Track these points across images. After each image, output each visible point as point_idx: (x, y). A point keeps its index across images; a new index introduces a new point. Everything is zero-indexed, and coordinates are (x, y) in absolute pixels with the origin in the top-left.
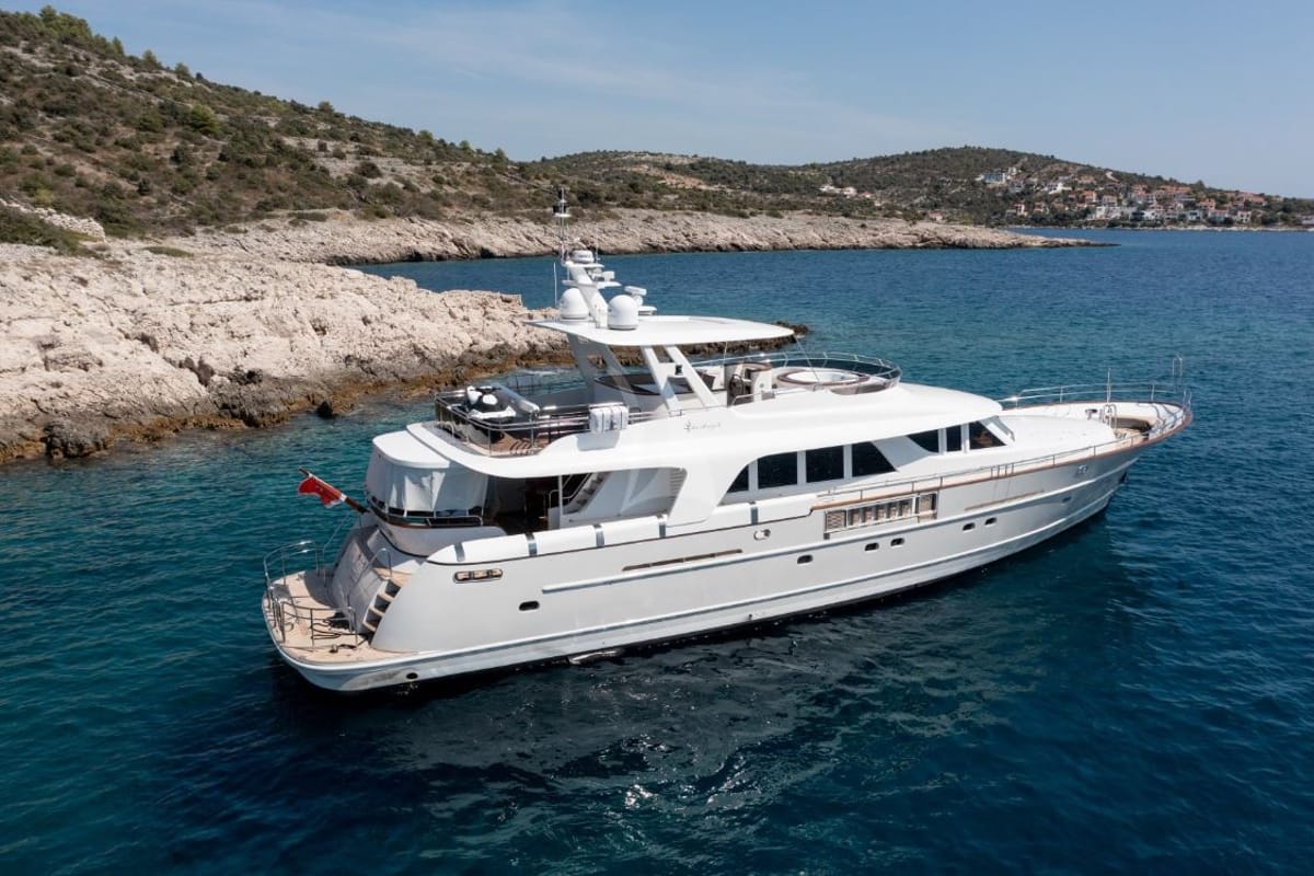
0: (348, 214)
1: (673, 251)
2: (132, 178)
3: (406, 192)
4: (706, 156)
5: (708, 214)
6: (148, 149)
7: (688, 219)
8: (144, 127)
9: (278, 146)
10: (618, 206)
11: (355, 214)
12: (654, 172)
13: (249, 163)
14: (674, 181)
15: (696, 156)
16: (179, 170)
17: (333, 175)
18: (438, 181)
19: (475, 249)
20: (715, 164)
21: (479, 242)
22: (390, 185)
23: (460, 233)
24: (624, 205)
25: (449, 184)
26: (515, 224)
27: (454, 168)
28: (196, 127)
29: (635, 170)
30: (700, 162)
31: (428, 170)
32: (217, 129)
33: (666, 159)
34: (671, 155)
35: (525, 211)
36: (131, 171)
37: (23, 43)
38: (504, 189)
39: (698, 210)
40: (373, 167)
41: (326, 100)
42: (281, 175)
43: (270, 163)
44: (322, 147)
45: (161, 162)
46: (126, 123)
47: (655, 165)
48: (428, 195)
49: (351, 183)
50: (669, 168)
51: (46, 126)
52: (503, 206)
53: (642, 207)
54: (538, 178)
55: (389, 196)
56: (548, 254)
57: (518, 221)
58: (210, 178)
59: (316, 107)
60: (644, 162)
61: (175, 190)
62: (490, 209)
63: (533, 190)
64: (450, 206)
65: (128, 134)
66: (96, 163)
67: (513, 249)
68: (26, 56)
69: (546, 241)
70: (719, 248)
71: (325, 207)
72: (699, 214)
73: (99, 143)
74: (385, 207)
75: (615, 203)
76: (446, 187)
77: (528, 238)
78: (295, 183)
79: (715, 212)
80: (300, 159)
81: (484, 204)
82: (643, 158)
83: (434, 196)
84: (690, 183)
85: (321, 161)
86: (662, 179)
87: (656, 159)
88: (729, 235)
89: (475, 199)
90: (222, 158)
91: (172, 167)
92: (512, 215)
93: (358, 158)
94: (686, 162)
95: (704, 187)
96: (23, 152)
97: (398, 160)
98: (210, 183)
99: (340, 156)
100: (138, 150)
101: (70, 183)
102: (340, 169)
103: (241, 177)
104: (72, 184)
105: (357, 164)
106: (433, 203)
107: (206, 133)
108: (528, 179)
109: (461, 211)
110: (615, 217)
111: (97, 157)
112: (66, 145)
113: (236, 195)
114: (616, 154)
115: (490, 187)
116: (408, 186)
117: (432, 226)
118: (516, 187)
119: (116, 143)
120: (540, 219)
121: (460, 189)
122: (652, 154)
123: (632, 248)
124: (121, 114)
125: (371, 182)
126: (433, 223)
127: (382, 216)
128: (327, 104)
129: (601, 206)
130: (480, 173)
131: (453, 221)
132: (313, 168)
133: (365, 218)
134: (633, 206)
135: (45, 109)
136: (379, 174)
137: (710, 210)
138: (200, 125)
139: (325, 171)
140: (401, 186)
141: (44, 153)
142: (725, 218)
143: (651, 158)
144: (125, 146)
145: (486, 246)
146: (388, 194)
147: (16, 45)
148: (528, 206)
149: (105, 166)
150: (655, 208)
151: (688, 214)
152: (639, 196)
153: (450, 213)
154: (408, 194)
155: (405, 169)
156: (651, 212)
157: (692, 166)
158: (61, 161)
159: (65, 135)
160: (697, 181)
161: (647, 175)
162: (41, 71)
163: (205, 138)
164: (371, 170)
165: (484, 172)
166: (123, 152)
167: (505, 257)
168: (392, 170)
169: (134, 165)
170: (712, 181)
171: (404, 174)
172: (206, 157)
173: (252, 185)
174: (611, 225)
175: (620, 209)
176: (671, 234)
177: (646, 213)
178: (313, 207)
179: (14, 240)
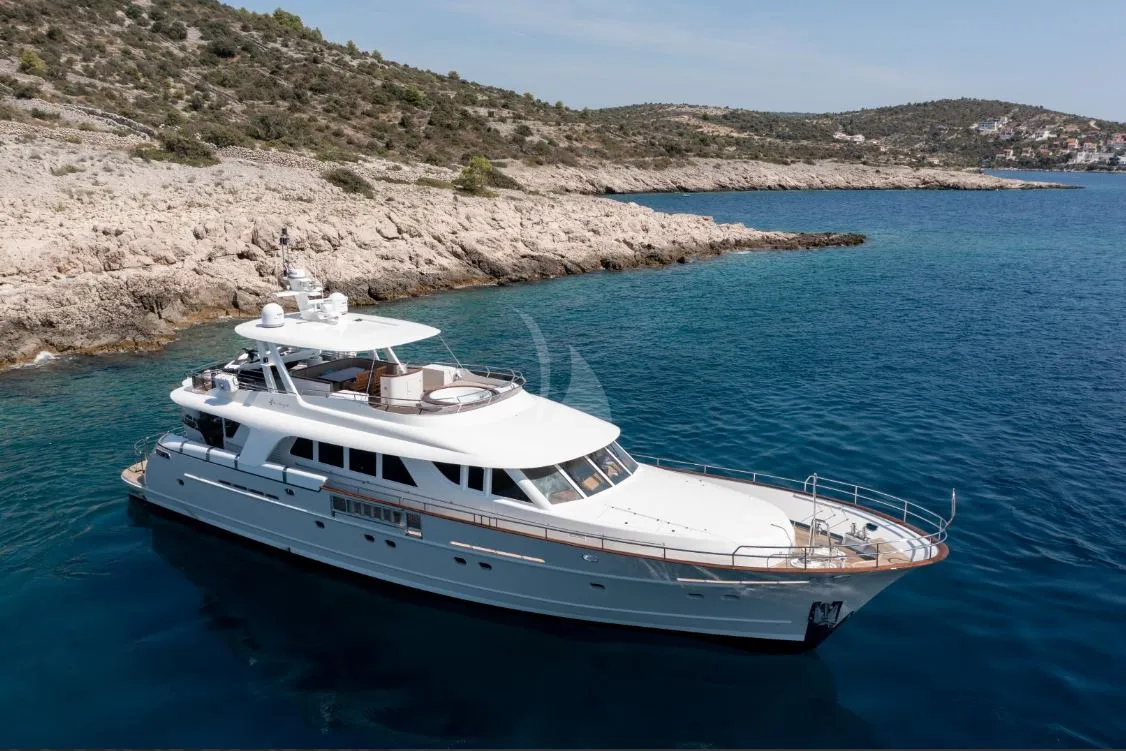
0: (519, 162)
1: (736, 190)
2: (381, 138)
3: (550, 146)
4: (735, 108)
5: (760, 162)
6: (383, 117)
7: (745, 166)
8: (376, 101)
9: (465, 114)
10: (694, 156)
11: (523, 163)
12: (693, 121)
13: (449, 126)
14: (711, 130)
15: (727, 107)
16: (406, 132)
17: (503, 135)
18: (569, 138)
19: (602, 186)
20: (743, 114)
21: (605, 183)
22: (540, 143)
23: (592, 176)
24: (699, 155)
25: (576, 140)
26: (625, 170)
27: (576, 128)
28: (409, 101)
29: (677, 120)
30: (731, 113)
31: (560, 129)
32: (423, 103)
33: (703, 111)
34: (706, 107)
35: (632, 160)
36: (379, 134)
37: (279, 40)
38: (613, 143)
39: (752, 159)
40: (527, 128)
42: (468, 134)
43: (461, 126)
44: (491, 114)
45: (394, 126)
46: (364, 99)
47: (694, 115)
48: (566, 149)
49: (515, 140)
50: (705, 118)
51: (317, 103)
52: (615, 157)
53: (712, 157)
54: (634, 134)
55: (541, 150)
56: (651, 191)
57: (627, 168)
58: (428, 137)
60: (686, 113)
61: (408, 146)
62: (607, 158)
63: (633, 144)
64: (580, 156)
65: (369, 107)
66: (354, 127)
67: (627, 187)
68: (284, 50)
69: (649, 183)
70: (769, 187)
71: (504, 157)
72: (753, 162)
73: (352, 113)
74: (541, 158)
75: (692, 154)
76: (575, 142)
77: (635, 179)
78: (481, 140)
79: (765, 161)
80: (479, 123)
81: (604, 156)
82: (683, 110)
83: (570, 149)
84: (723, 131)
85: (493, 125)
86: (701, 127)
87: (694, 110)
88: (777, 178)
89: (596, 151)
90: (430, 123)
91: (401, 130)
92: (622, 163)
93: (514, 122)
94: (719, 113)
95: (735, 135)
96: (309, 120)
97: (539, 122)
98: (428, 141)
99: (503, 120)
100: (377, 118)
101: (343, 141)
102: (506, 129)
103: (447, 136)
104: (344, 142)
105: (514, 126)
106: (570, 154)
107: (416, 105)
108: (628, 135)
109: (589, 160)
110: (693, 164)
111: (354, 123)
112: (332, 115)
113: (447, 149)
114: (661, 106)
115: (604, 142)
116: (551, 142)
117: (571, 171)
118: (621, 141)
119: (363, 113)
120: (642, 166)
121: (584, 143)
122: (690, 106)
123: (708, 187)
124: (359, 93)
125: (528, 139)
126: (572, 169)
127: (540, 163)
129: (683, 156)
130: (595, 131)
131: (584, 167)
132: (489, 130)
133: (530, 165)
134: (705, 156)
135: (311, 89)
136: (532, 134)
137: (761, 159)
138: (410, 100)
139: (497, 131)
140: (547, 142)
141: (322, 121)
142: (772, 165)
143: (689, 110)
144: (368, 115)
145: (610, 186)
146: (539, 148)
147: (275, 41)
148: (632, 156)
149: (362, 129)
150: (721, 158)
151: (745, 162)
152: (707, 148)
153: (582, 161)
154: (552, 148)
155: (545, 130)
156: (719, 161)
157: (725, 117)
158: (334, 126)
159: (330, 108)
160: (730, 129)
161: (688, 124)
162: (298, 60)
163: (416, 109)
164: (526, 131)
165: (597, 130)
166: (368, 119)
167: (623, 193)
168: (541, 131)
169: (379, 129)
170: (742, 129)
171: (545, 133)
172: (421, 126)
173: (455, 142)
174: (691, 170)
175: (697, 158)
176: (734, 177)
177: (714, 161)
178: (497, 158)
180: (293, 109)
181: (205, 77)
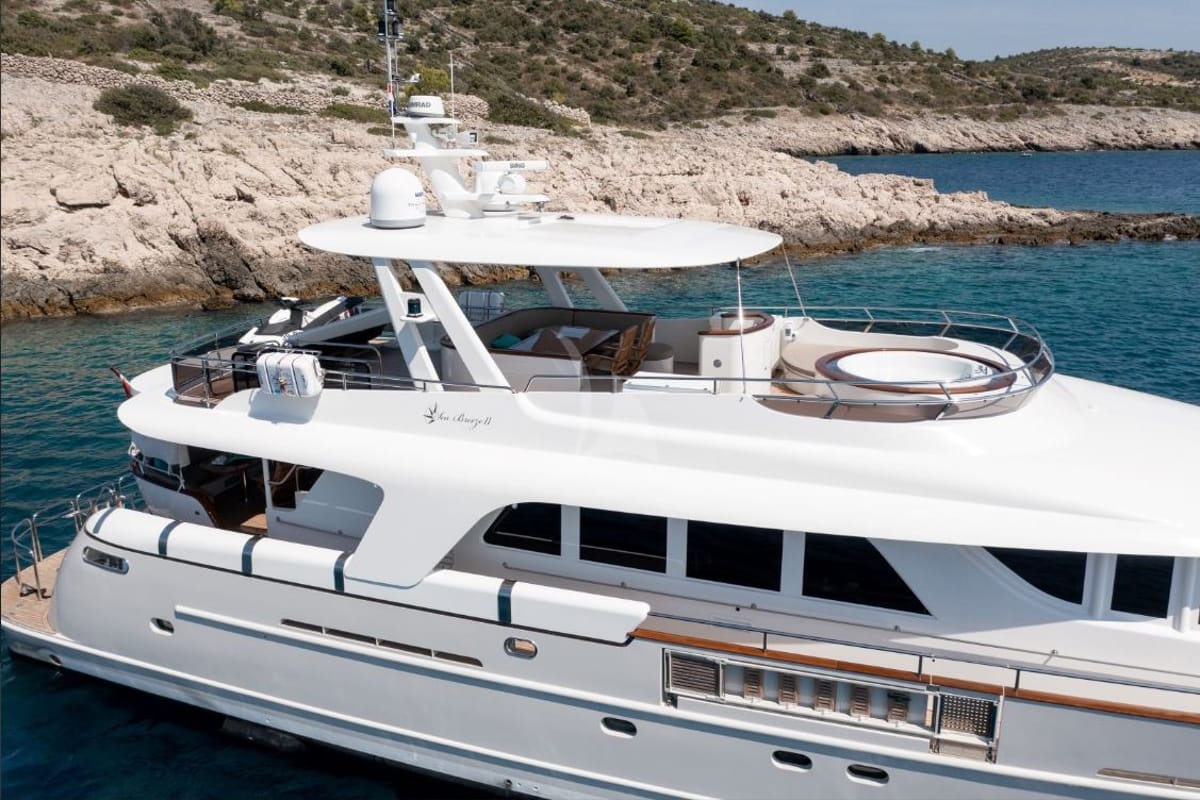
0: (795, 111)
1: (1121, 148)
2: (623, 82)
3: (851, 91)
4: (1182, 50)
5: (1169, 110)
6: (638, 57)
7: (1144, 115)
8: (636, 38)
9: (743, 51)
10: (1065, 102)
11: (801, 112)
12: (1118, 68)
13: (716, 67)
14: (1140, 78)
15: (1171, 50)
16: (659, 75)
17: (787, 76)
18: (882, 80)
19: (910, 144)
20: (1192, 58)
21: (916, 138)
22: (837, 85)
23: (898, 129)
24: (1072, 101)
25: (893, 82)
26: (952, 121)
27: (900, 67)
28: (677, 37)
29: (1096, 66)
30: (1174, 57)
31: (875, 70)
32: (693, 39)
33: (1134, 54)
34: (1140, 50)
35: (964, 107)
36: (623, 77)
38: (947, 86)
39: (1157, 105)
40: (823, 68)
41: (790, 9)
42: (742, 77)
43: (733, 67)
44: (780, 51)
45: (646, 68)
46: (623, 37)
47: (1121, 60)
48: (871, 93)
49: (802, 83)
50: (1136, 63)
51: (564, 41)
52: (943, 103)
53: (1093, 103)
54: (983, 75)
55: (834, 94)
56: (984, 150)
57: (956, 118)
58: (683, 81)
59: (781, 15)
60: (1108, 58)
61: (654, 92)
62: (930, 106)
63: (977, 87)
64: (890, 103)
65: (622, 44)
66: (597, 70)
67: (948, 144)
69: (983, 138)
70: (1177, 146)
71: (776, 105)
72: (1158, 109)
73: (601, 54)
74: (830, 105)
75: (1063, 99)
76: (889, 86)
77: (964, 134)
78: (753, 83)
79: (1177, 108)
80: (759, 62)
81: (924, 101)
82: (1108, 54)
83: (877, 94)
84: (1159, 79)
85: (778, 64)
86: (1127, 75)
87: (1122, 54)
88: (1192, 132)
89: (916, 96)
90: (695, 63)
91: (654, 72)
92: (951, 112)
93: (811, 60)
94: (1157, 56)
95: (1175, 84)
96: (546, 63)
97: (847, 61)
98: (683, 85)
99: (794, 58)
100: (629, 58)
101: (576, 87)
102: (792, 70)
103: (708, 79)
104: (578, 88)
105: (810, 65)
106: (875, 100)
107: (684, 42)
108: (973, 76)
109: (901, 108)
110: (1061, 113)
111: (598, 65)
112: (576, 56)
113: (703, 95)
114: (1078, 50)
115: (933, 85)
116: (853, 85)
117: (871, 122)
118: (960, 84)
119: (614, 53)
120: (977, 116)
121: (903, 87)
122: (1118, 50)
123: (1074, 144)
124: (620, 29)
125: (820, 81)
126: (873, 120)
127: (825, 112)
128: (791, 13)
129: (1047, 102)
130: (924, 71)
131: (892, 118)
132: (769, 70)
133: (811, 115)
134: (1083, 102)
135: (564, 27)
136: (828, 75)
137: (1172, 106)
138: (679, 35)
139: (779, 72)
140: (847, 85)
141: (561, 63)
142: (1189, 114)
143: (1115, 53)
144: (620, 55)
145: (920, 142)
146: (834, 93)
148: (969, 102)
149: (604, 72)
150: (1108, 104)
151: (1145, 110)
152: (1090, 91)
153: (890, 110)
154: (852, 93)
155: (852, 69)
156: (1103, 108)
157: (1164, 61)
158: (572, 69)
159: (576, 48)
160: (1168, 77)
161: (1110, 72)
163: (682, 46)
164: (822, 71)
165: (930, 70)
166: (619, 60)
167: (938, 152)
168: (841, 70)
169: (625, 71)
170: (1187, 76)
171: (851, 74)
172: (682, 64)
173: (716, 87)
174: (1055, 121)
175: (1067, 105)
176: (1121, 130)
177: (1096, 109)
178: (765, 105)
179: (526, 124)
180: (533, 50)
181: (448, 18)
